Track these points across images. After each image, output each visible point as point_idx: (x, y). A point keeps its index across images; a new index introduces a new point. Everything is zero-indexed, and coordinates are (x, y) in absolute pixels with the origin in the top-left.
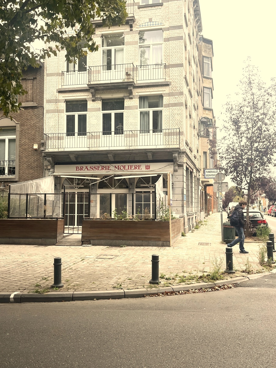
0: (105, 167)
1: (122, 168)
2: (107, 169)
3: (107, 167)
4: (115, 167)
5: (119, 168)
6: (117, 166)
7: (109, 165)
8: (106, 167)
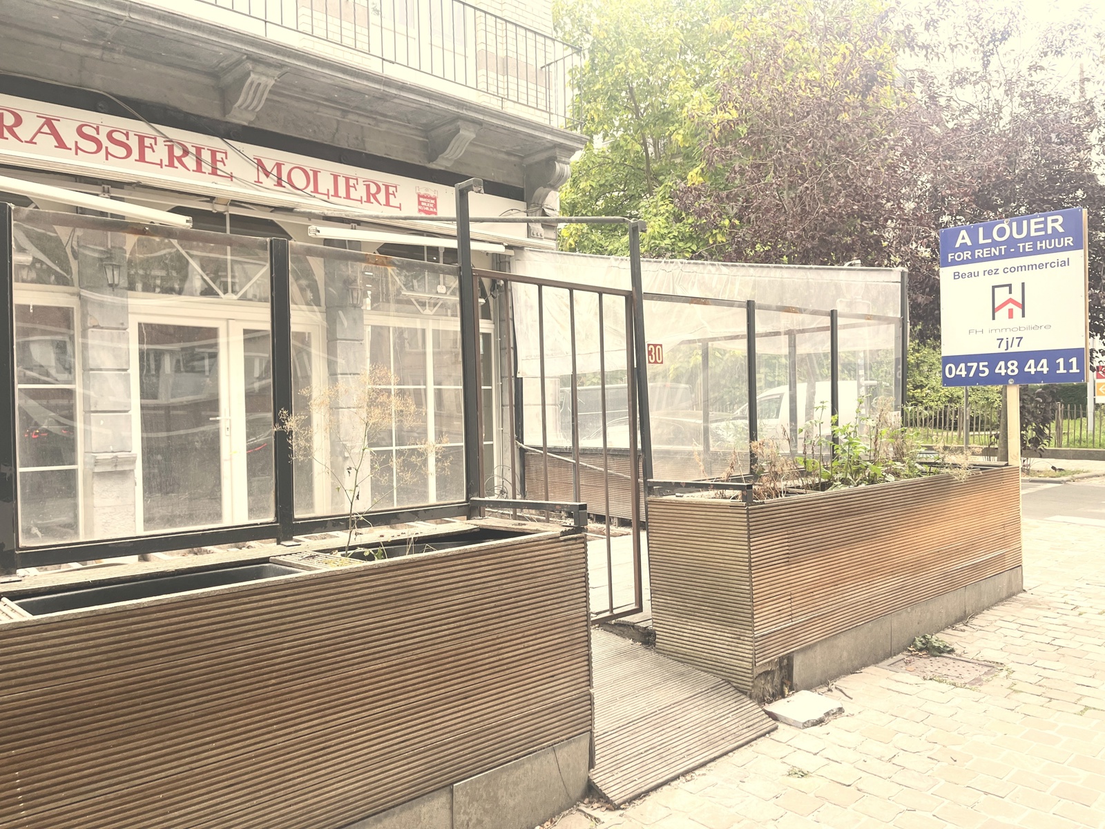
0: (193, 150)
1: (299, 179)
2: (207, 168)
3: (206, 156)
4: (260, 164)
5: (284, 177)
6: (269, 165)
7: (216, 143)
8: (199, 150)
